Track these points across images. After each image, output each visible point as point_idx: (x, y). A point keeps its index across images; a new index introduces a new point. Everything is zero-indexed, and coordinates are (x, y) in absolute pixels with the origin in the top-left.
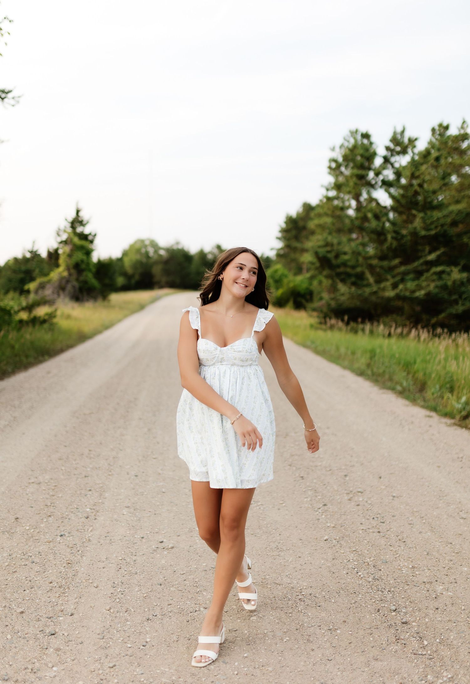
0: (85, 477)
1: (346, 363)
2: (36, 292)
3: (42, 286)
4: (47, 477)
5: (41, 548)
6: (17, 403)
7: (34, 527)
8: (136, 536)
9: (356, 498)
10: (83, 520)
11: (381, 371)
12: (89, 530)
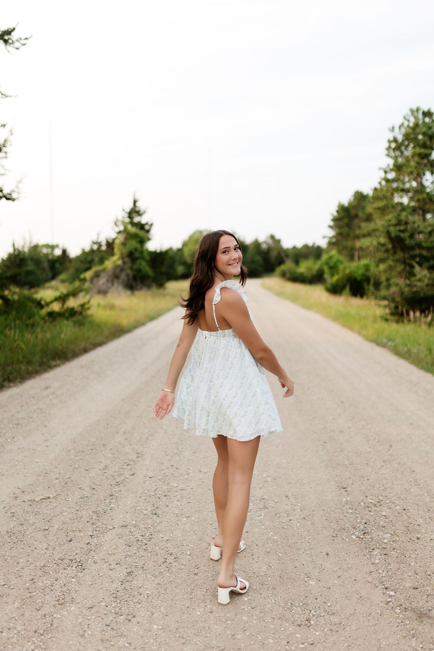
2: (92, 280)
3: (97, 275)
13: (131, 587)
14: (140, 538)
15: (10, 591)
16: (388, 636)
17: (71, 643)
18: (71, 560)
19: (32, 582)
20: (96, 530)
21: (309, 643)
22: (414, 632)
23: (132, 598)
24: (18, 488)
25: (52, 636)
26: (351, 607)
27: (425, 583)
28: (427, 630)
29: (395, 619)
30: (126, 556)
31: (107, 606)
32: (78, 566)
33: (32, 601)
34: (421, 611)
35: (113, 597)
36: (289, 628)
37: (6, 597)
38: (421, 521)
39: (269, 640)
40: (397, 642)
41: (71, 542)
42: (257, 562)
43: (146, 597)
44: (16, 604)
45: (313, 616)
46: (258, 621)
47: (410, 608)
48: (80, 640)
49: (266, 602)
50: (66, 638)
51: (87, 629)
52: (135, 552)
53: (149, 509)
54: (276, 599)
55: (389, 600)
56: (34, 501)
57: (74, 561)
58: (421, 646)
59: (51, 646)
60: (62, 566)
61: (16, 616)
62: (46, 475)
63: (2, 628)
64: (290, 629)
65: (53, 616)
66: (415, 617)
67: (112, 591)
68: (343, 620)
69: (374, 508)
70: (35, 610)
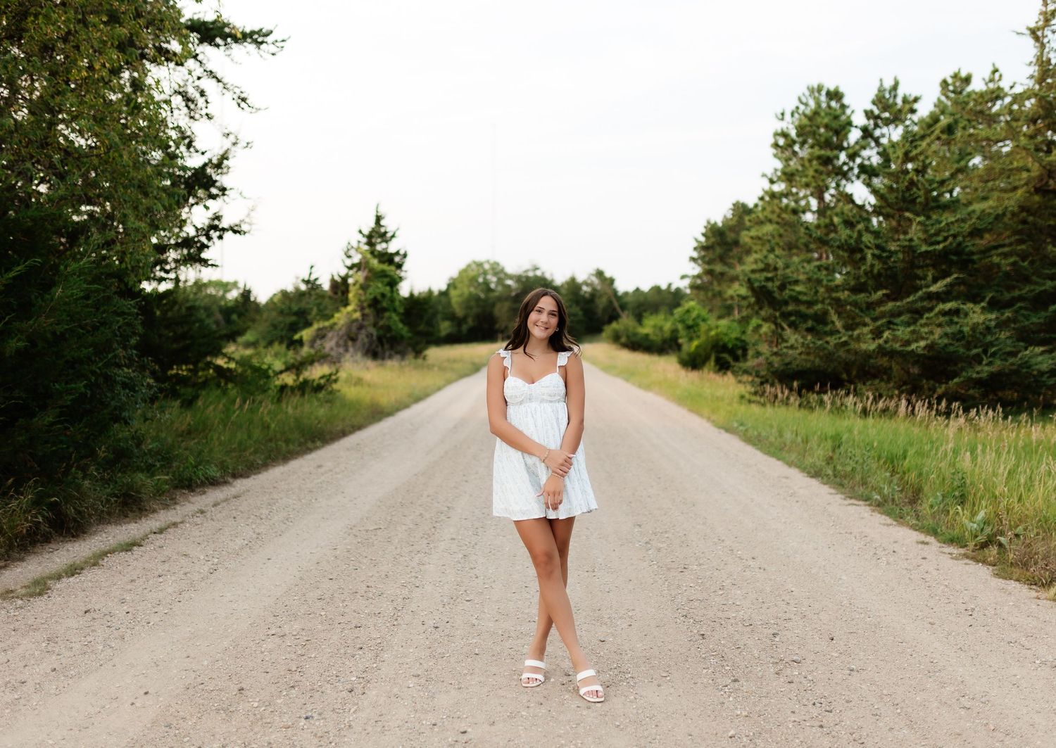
0: (356, 627)
1: (793, 456)
2: (312, 342)
4: (297, 626)
5: (273, 737)
6: (265, 511)
7: (267, 703)
8: (424, 722)
9: (788, 671)
10: (345, 694)
11: (849, 469)
12: (352, 711)
24: (349, 525)
56: (368, 531)
62: (368, 518)
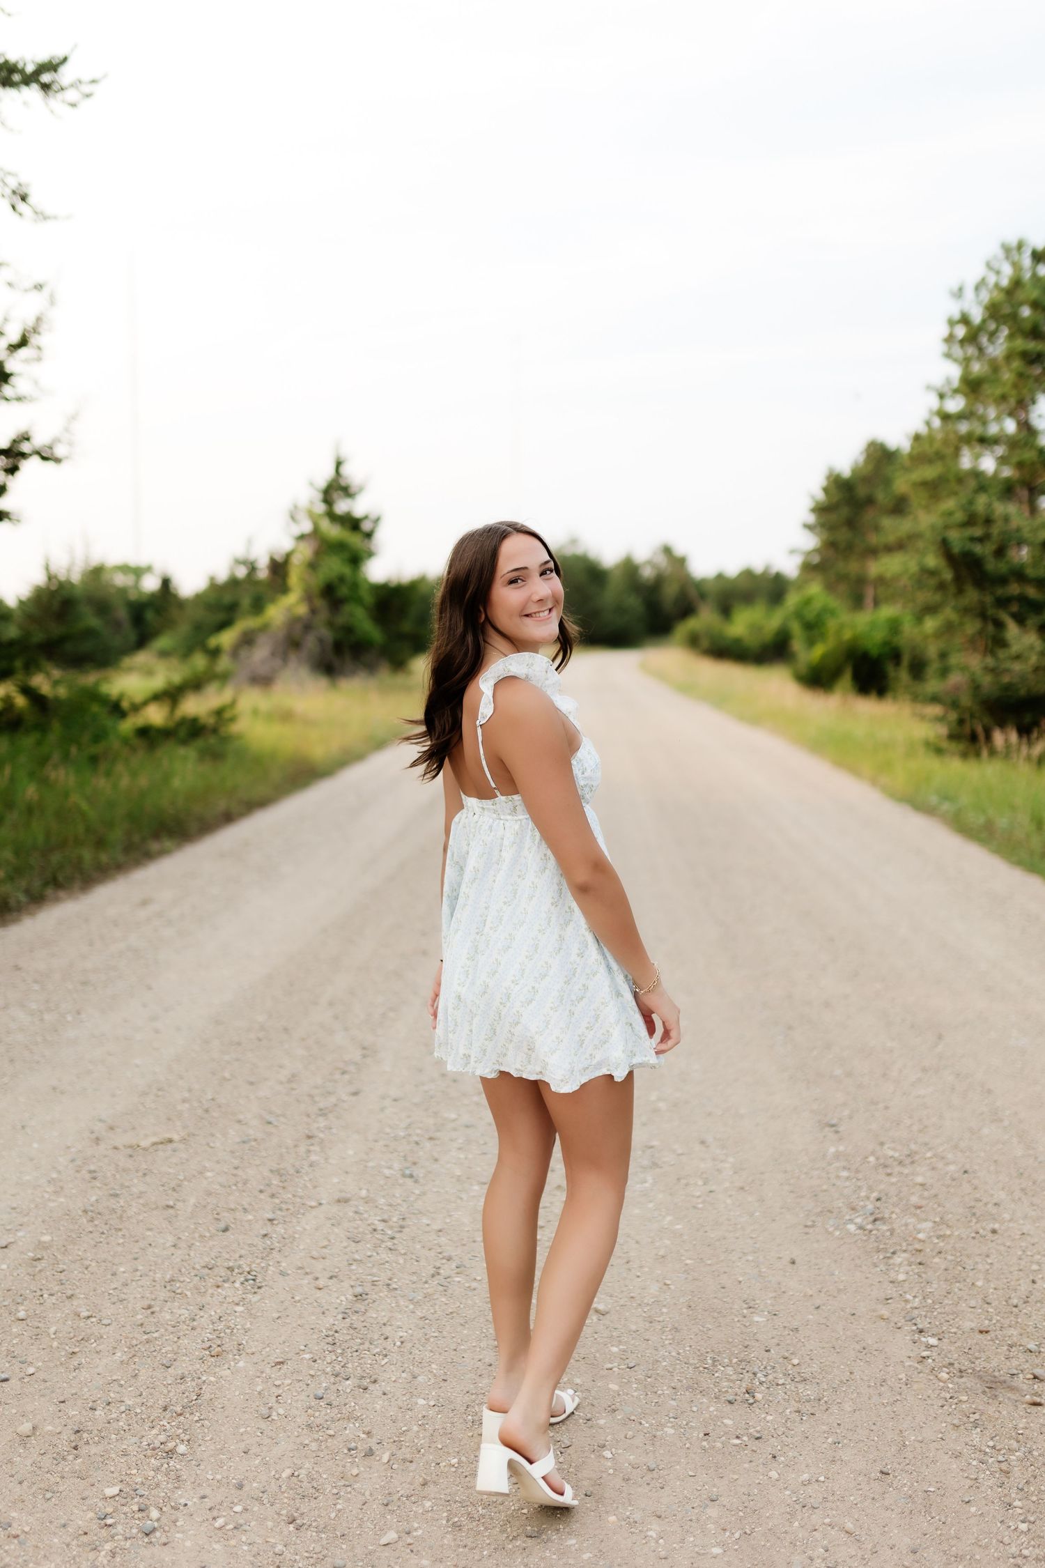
2: (235, 652)
3: (248, 640)
13: (365, 1324)
14: (380, 1226)
15: (104, 1330)
16: (921, 1423)
17: (242, 1430)
18: (231, 1269)
19: (149, 1311)
20: (280, 1209)
21: (750, 1436)
22: (977, 1416)
23: (367, 1345)
24: (100, 1120)
25: (202, 1418)
26: (842, 1367)
27: (1007, 1322)
28: (1004, 1413)
29: (937, 1392)
30: (351, 1262)
31: (315, 1361)
32: (247, 1280)
33: (153, 1349)
34: (995, 1377)
35: (328, 1344)
36: (708, 1407)
37: (95, 1341)
38: (1002, 1195)
39: (666, 1429)
40: (940, 1436)
41: (227, 1234)
42: (638, 1277)
43: (398, 1343)
44: (119, 1354)
45: (761, 1383)
46: (642, 1393)
47: (970, 1371)
48: (263, 1425)
49: (660, 1355)
50: (231, 1422)
51: (275, 1405)
52: (369, 1254)
53: (396, 1166)
54: (681, 1351)
55: (925, 1354)
56: (138, 1148)
57: (236, 1271)
58: (991, 1443)
59: (200, 1437)
60: (211, 1282)
61: (120, 1378)
62: (160, 1093)
63: (94, 1401)
64: (712, 1409)
65: (199, 1378)
66: (980, 1387)
67: (324, 1331)
68: (825, 1393)
69: (897, 1169)
70: (160, 1366)
